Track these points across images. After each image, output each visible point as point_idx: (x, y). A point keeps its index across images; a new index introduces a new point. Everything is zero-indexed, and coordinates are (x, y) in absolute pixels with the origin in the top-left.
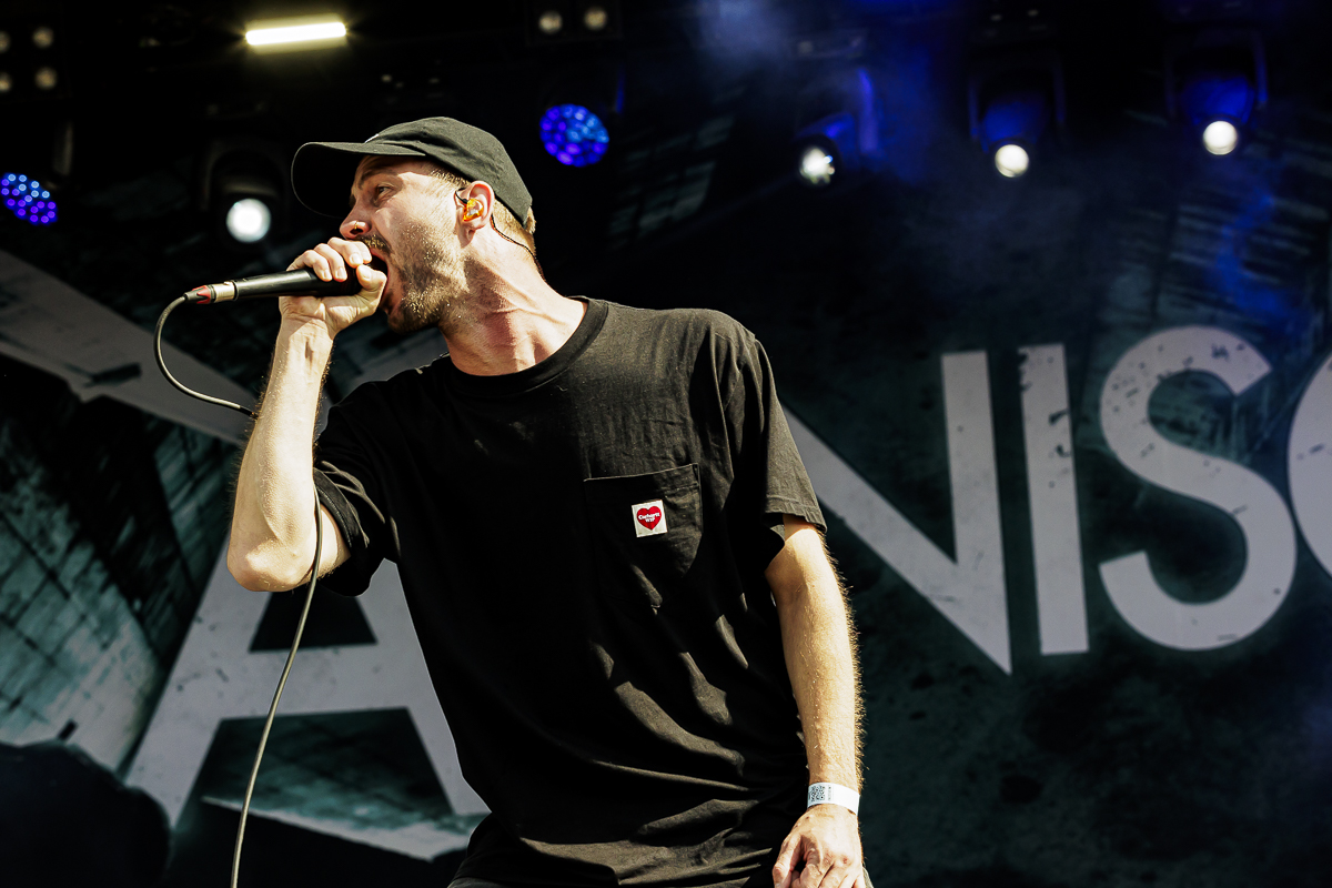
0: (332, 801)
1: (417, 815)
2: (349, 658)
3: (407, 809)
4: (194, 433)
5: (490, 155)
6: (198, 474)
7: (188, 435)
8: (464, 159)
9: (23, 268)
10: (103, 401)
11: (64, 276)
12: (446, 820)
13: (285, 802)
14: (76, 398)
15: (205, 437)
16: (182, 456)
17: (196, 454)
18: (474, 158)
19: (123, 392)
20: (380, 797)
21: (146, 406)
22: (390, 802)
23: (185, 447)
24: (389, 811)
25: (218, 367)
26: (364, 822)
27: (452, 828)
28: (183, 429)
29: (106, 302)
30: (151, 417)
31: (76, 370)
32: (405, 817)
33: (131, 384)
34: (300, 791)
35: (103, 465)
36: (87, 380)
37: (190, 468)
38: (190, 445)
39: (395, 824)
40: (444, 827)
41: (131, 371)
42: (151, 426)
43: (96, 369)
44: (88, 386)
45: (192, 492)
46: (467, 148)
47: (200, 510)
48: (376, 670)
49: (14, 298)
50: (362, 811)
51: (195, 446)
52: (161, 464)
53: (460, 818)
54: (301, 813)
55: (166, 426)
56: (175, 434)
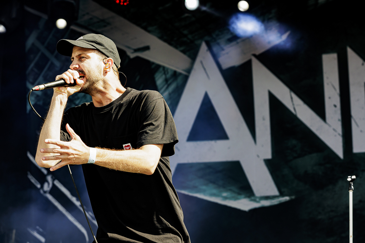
0: (215, 191)
1: (243, 196)
2: (220, 144)
3: (239, 194)
4: (168, 69)
5: (113, 49)
6: (169, 82)
7: (166, 69)
8: (106, 50)
9: (112, 14)
10: (138, 58)
11: (125, 17)
12: (253, 198)
13: (199, 191)
14: (128, 57)
15: (171, 70)
16: (164, 76)
17: (168, 76)
18: (109, 50)
19: (144, 55)
20: (230, 190)
21: (152, 60)
22: (234, 192)
23: (165, 73)
24: (234, 195)
25: (176, 47)
26: (225, 198)
27: (255, 200)
28: (164, 68)
29: (139, 25)
30: (153, 63)
31: (129, 48)
32: (239, 197)
33: (147, 52)
34: (204, 187)
35: (137, 79)
36: (132, 51)
37: (166, 80)
38: (166, 73)
39: (236, 199)
40: (252, 200)
41: (147, 48)
42: (153, 66)
43: (136, 47)
44: (133, 53)
45: (167, 88)
46: (107, 47)
47: (170, 94)
48: (229, 148)
49: (109, 24)
50: (225, 194)
51: (168, 73)
52: (156, 79)
53: (257, 197)
54: (205, 195)
55: (158, 67)
56: (161, 69)
